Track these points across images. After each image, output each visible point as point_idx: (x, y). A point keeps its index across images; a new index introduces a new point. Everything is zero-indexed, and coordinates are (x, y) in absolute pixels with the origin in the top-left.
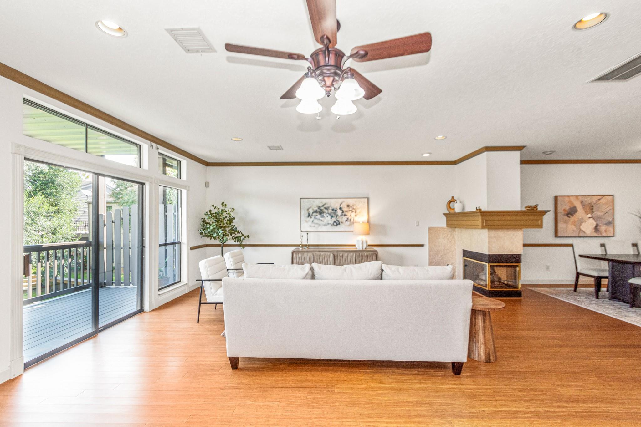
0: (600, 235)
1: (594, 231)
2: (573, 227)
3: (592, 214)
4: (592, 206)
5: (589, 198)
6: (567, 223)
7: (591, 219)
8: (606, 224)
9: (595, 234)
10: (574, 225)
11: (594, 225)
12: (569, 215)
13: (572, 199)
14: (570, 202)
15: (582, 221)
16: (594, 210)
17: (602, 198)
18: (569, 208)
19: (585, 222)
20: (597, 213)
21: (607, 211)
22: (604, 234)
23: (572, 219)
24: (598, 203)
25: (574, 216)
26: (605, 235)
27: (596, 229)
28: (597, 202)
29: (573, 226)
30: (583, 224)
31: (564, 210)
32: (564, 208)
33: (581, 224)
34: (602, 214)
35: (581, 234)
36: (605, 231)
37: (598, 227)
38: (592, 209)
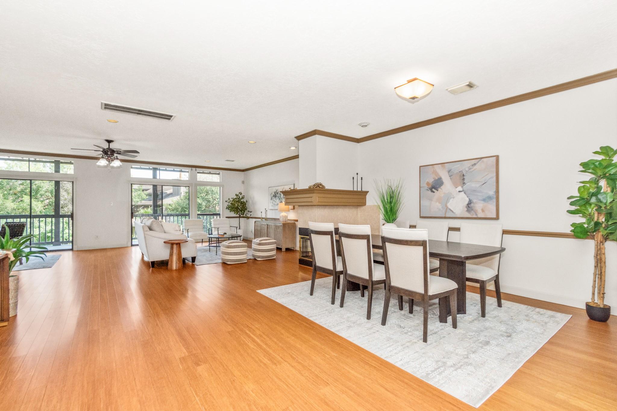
0: (475, 216)
1: (466, 209)
2: (438, 205)
3: (462, 187)
4: (463, 175)
5: (457, 165)
6: (431, 200)
7: (463, 193)
8: (484, 200)
9: (468, 215)
10: (439, 203)
11: (467, 203)
12: (433, 190)
13: (438, 169)
14: (435, 172)
15: (449, 197)
16: (465, 181)
17: (478, 162)
18: (433, 180)
19: (454, 198)
20: (470, 185)
21: (486, 181)
22: (481, 215)
23: (437, 194)
24: (473, 169)
25: (439, 189)
26: (483, 216)
27: (469, 206)
28: (470, 169)
29: (437, 203)
30: (451, 200)
31: (428, 184)
32: (427, 180)
33: (448, 201)
34: (478, 185)
35: (448, 215)
36: (483, 211)
37: (472, 205)
38: (464, 179)
